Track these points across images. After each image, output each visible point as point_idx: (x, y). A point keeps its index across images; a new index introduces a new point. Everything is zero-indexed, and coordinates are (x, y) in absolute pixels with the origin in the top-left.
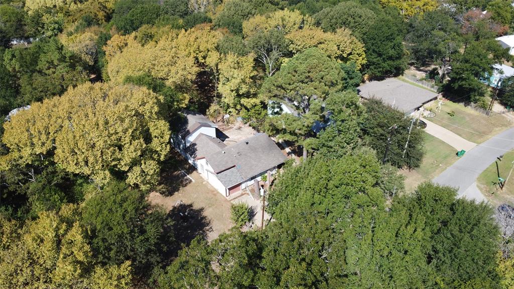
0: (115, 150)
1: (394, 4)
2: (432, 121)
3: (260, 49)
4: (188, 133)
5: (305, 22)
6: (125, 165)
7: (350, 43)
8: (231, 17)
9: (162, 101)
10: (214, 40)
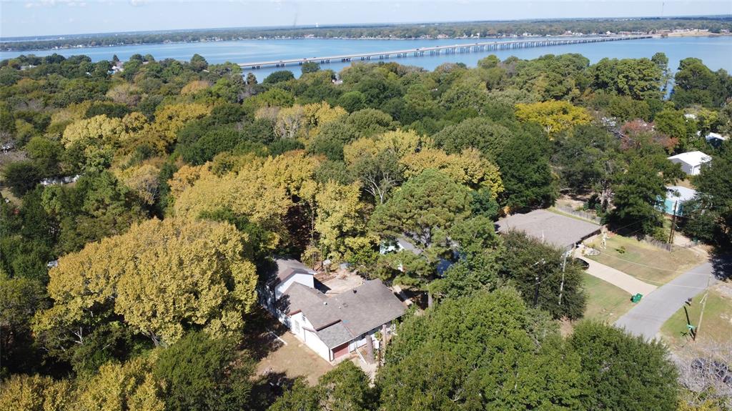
0: (189, 297)
1: (536, 120)
2: (596, 260)
3: (367, 177)
4: (278, 282)
5: (423, 144)
6: (202, 317)
7: (480, 166)
8: (329, 141)
9: (246, 240)
10: (309, 167)
